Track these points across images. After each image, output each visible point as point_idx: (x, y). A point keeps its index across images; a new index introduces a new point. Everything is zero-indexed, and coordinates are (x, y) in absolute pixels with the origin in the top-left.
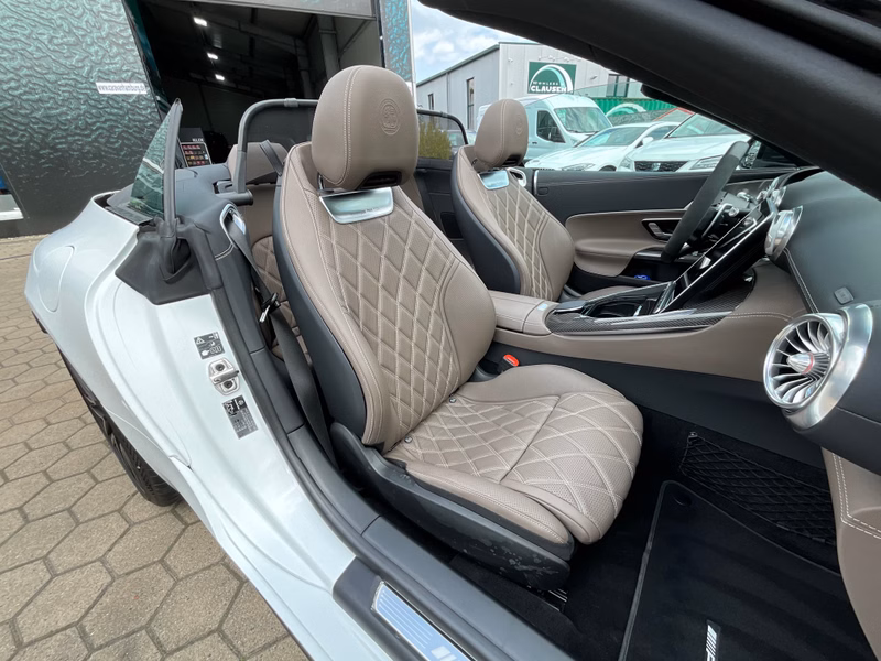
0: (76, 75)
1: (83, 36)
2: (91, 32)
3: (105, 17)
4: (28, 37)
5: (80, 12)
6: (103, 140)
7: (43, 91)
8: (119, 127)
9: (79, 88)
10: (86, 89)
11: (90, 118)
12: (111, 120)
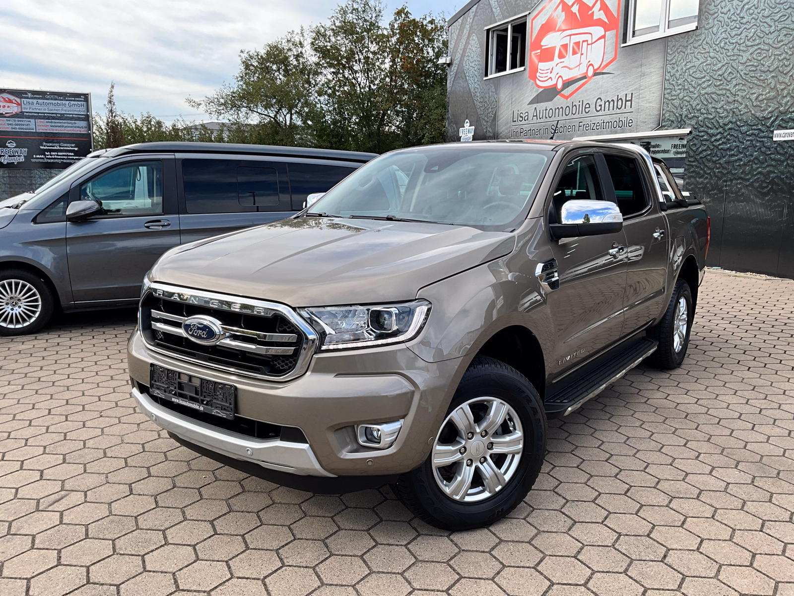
8: (775, 173)
9: (760, 137)
10: (764, 137)
11: (756, 164)
12: (772, 165)
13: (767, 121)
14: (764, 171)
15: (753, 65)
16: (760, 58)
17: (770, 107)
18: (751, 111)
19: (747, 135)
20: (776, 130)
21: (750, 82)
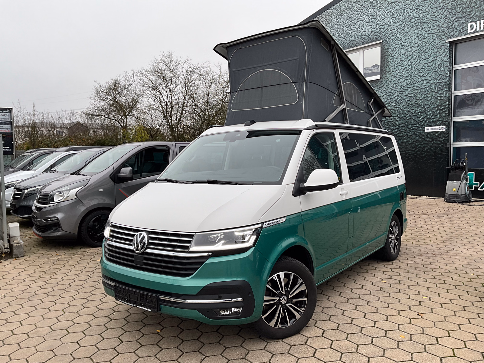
0: (419, 124)
1: (428, 108)
2: (431, 106)
3: (439, 98)
4: (408, 112)
5: (430, 98)
6: (418, 153)
7: (405, 132)
8: (427, 147)
9: (418, 130)
10: (421, 130)
11: (417, 143)
12: (426, 143)
13: (421, 123)
14: (422, 146)
15: (411, 97)
16: (414, 93)
17: (422, 116)
18: (413, 118)
19: (411, 129)
20: (426, 127)
21: (411, 104)
